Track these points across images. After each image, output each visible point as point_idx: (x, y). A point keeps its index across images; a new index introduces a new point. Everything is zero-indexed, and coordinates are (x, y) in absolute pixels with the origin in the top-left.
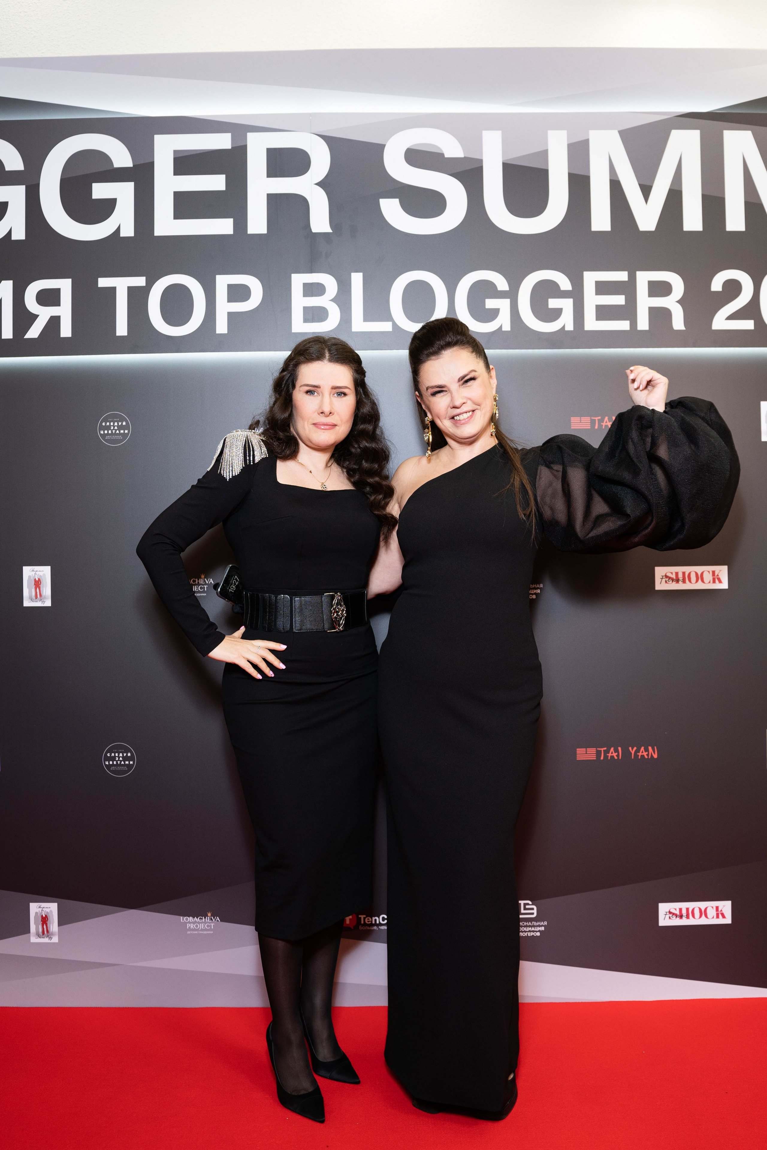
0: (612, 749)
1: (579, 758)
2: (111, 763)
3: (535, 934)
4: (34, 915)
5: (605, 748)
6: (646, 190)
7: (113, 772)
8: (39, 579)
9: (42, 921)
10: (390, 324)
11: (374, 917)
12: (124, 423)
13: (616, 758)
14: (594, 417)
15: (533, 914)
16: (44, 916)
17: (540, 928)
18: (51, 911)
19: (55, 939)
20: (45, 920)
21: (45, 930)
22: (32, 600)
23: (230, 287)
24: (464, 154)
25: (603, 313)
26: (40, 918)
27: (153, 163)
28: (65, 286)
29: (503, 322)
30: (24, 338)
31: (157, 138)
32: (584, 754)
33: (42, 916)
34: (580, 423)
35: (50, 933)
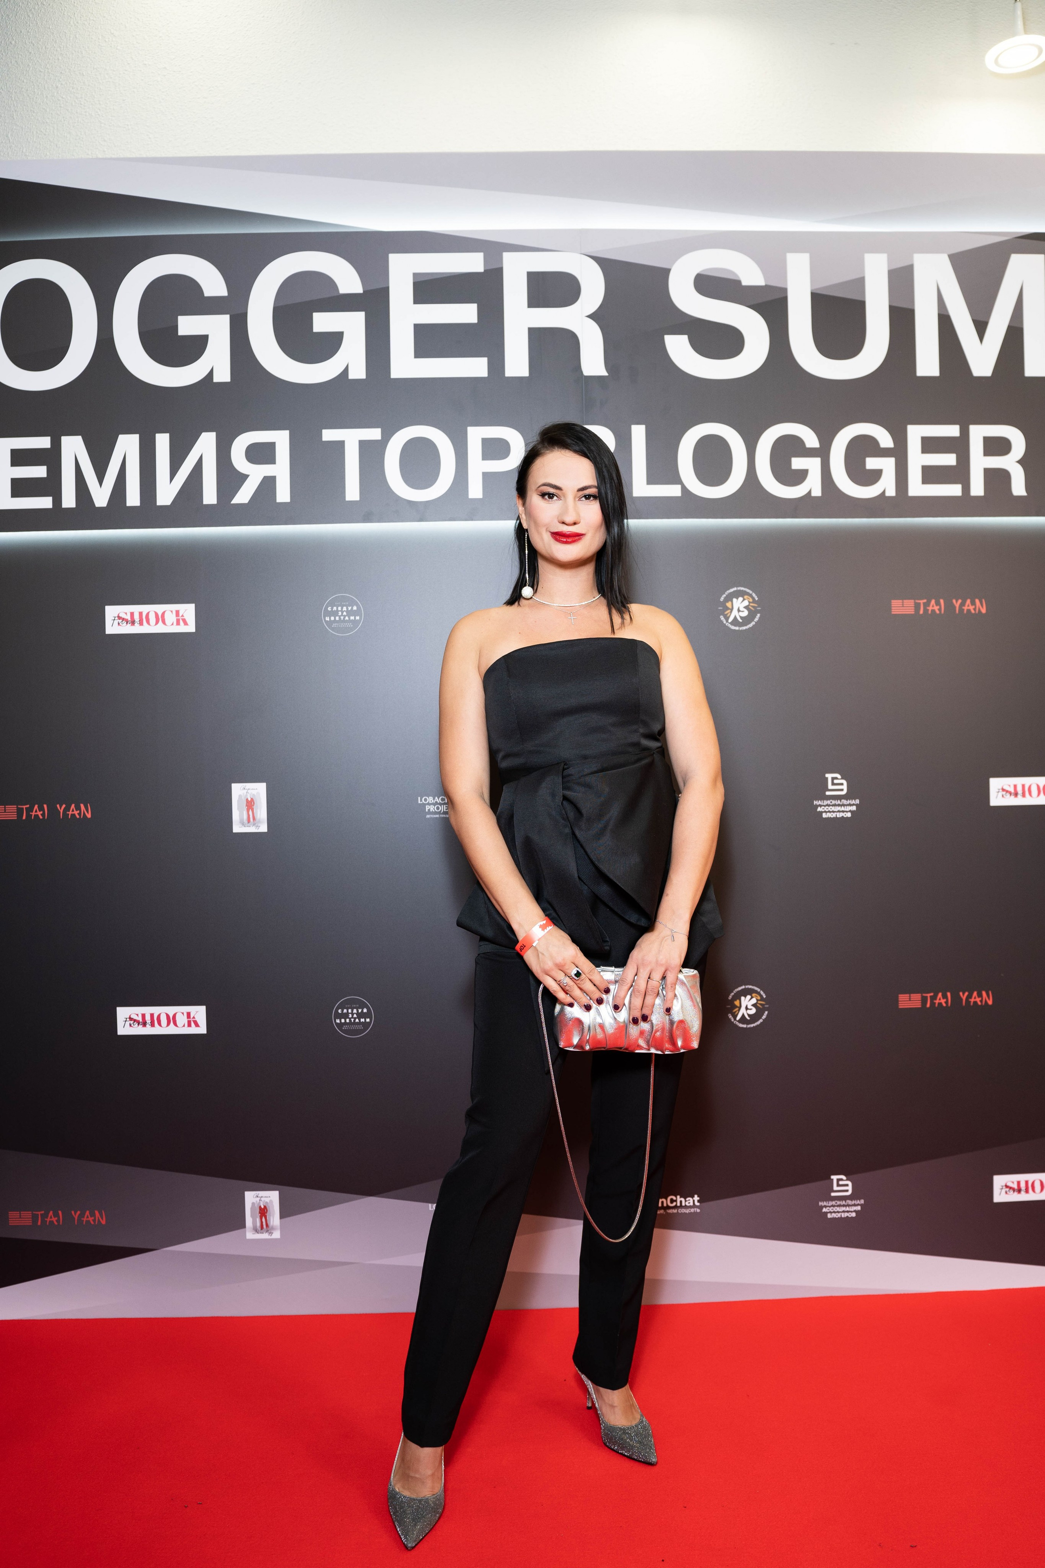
0: (940, 995)
1: (902, 1005)
2: (343, 1021)
3: (850, 1214)
4: (250, 1207)
5: (932, 994)
6: (981, 327)
7: (345, 1032)
8: (252, 799)
9: (260, 1213)
10: (679, 487)
11: (661, 1198)
12: (355, 608)
13: (945, 1005)
14: (918, 600)
15: (847, 1191)
16: (262, 1207)
17: (856, 1207)
18: (271, 1201)
19: (276, 1235)
20: (263, 1212)
21: (264, 1224)
22: (243, 824)
23: (485, 441)
24: (766, 282)
25: (931, 475)
26: (258, 1210)
27: (388, 288)
28: (281, 439)
29: (813, 485)
30: (232, 503)
31: (393, 257)
32: (909, 1001)
33: (260, 1207)
34: (902, 607)
35: (270, 1228)
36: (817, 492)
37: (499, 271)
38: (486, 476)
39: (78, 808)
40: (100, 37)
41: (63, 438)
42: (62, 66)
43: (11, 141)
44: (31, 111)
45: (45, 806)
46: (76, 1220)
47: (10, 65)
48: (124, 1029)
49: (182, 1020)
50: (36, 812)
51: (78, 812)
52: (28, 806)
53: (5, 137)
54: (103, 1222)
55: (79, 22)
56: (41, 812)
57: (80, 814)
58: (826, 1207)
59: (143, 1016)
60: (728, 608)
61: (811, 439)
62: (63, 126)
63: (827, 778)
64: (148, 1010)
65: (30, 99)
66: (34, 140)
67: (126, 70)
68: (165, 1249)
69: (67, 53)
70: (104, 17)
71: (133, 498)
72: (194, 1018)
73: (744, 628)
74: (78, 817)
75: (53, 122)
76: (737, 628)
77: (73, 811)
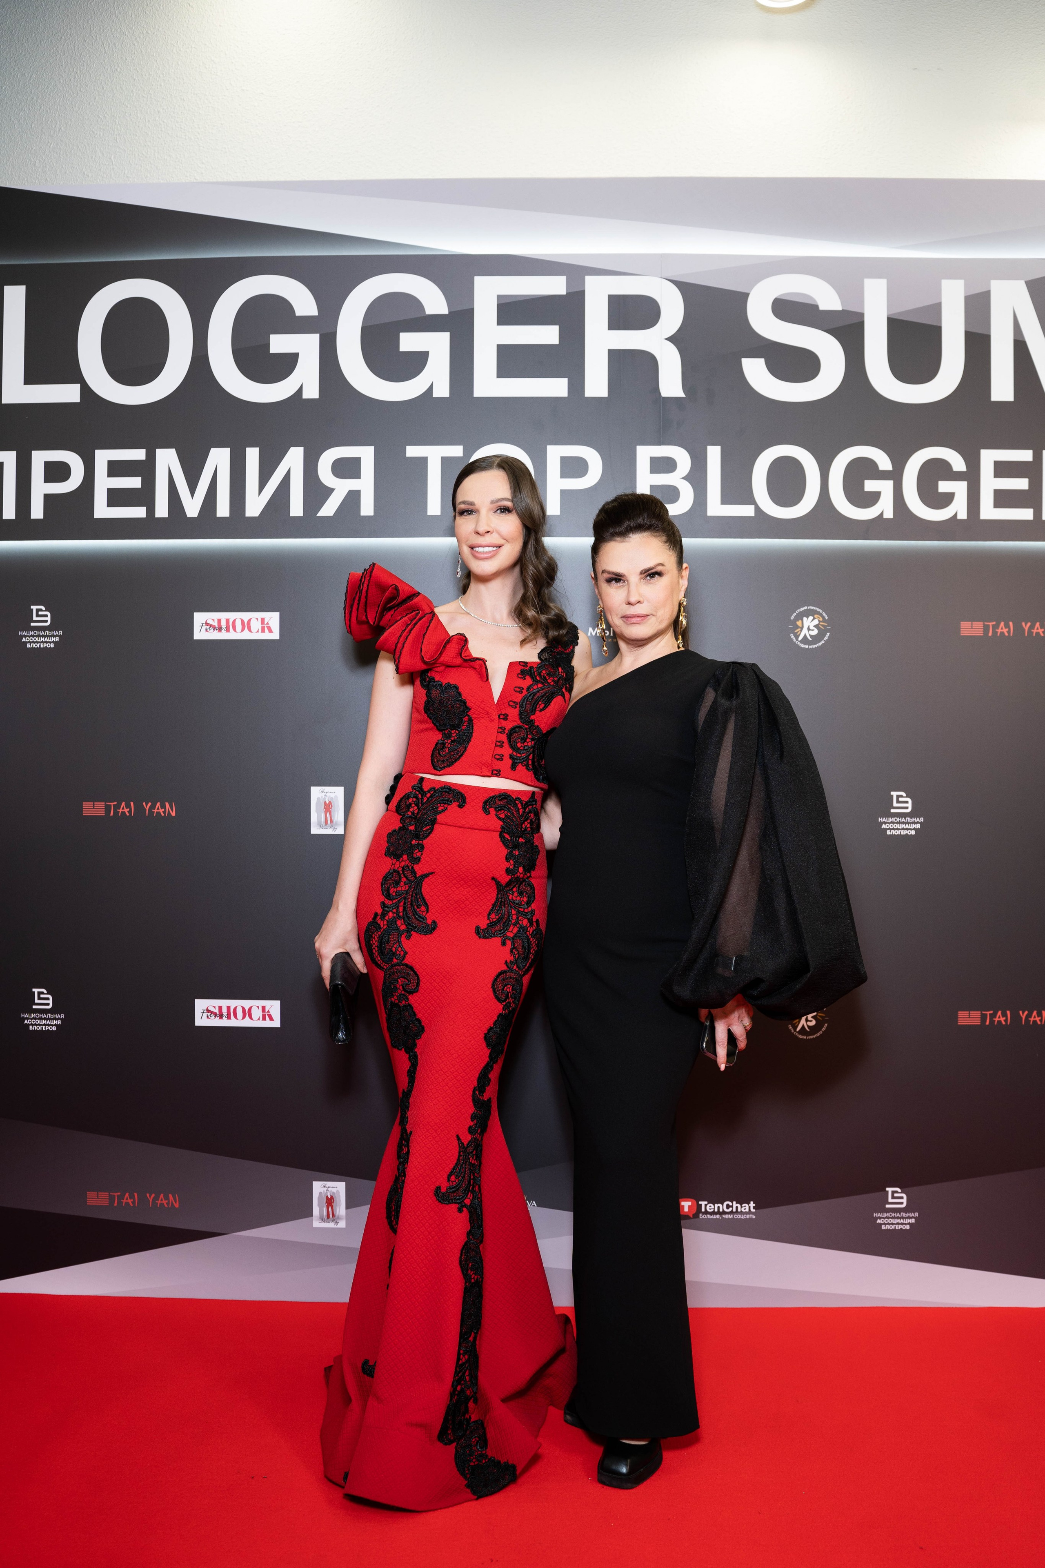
0: (1000, 1013)
1: (961, 1022)
3: (904, 1227)
4: (318, 1196)
5: (992, 1012)
8: (330, 802)
9: (326, 1203)
10: (752, 507)
11: (717, 1204)
13: (1004, 1023)
14: (987, 622)
15: (902, 1203)
16: (329, 1197)
17: (910, 1220)
18: (338, 1192)
19: (342, 1224)
20: (330, 1202)
21: (331, 1213)
22: (321, 826)
23: (563, 459)
24: (842, 305)
25: (1002, 499)
26: (325, 1200)
27: (473, 309)
28: (366, 454)
29: (885, 507)
30: (317, 515)
31: (478, 280)
32: (968, 1018)
33: (327, 1197)
34: (971, 629)
35: (336, 1217)
36: (889, 514)
37: (582, 294)
38: (565, 494)
39: (163, 806)
40: (201, 64)
41: (158, 451)
42: (164, 92)
43: (114, 163)
44: (133, 134)
45: (132, 804)
46: (151, 1202)
47: (115, 91)
48: (201, 1021)
49: (257, 1013)
50: (123, 809)
51: (163, 810)
52: (116, 803)
53: (109, 160)
54: (177, 1206)
55: (181, 49)
56: (128, 810)
57: (164, 812)
58: (880, 1218)
59: (220, 1008)
60: (798, 627)
61: (884, 462)
62: (164, 149)
63: (892, 796)
64: (224, 1003)
65: (133, 123)
66: (136, 162)
67: (225, 96)
68: (234, 1234)
69: (170, 79)
70: (206, 45)
71: (223, 509)
72: (268, 1011)
73: (814, 646)
74: (163, 815)
75: (154, 145)
76: (807, 647)
77: (158, 809)
